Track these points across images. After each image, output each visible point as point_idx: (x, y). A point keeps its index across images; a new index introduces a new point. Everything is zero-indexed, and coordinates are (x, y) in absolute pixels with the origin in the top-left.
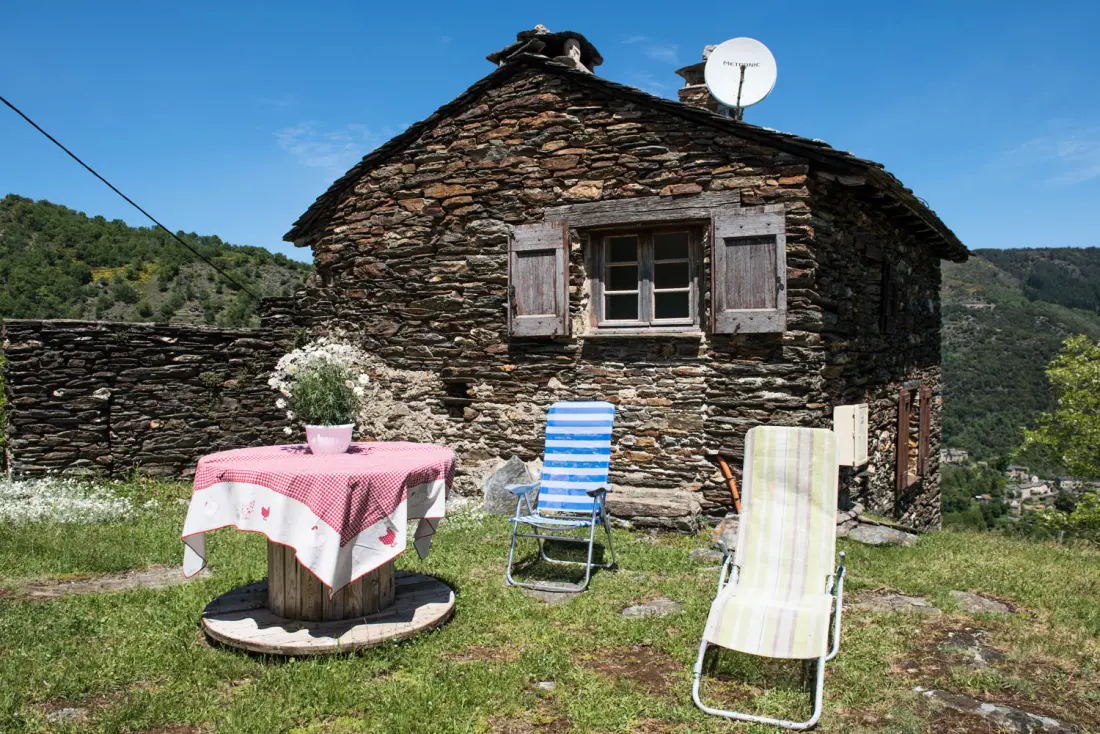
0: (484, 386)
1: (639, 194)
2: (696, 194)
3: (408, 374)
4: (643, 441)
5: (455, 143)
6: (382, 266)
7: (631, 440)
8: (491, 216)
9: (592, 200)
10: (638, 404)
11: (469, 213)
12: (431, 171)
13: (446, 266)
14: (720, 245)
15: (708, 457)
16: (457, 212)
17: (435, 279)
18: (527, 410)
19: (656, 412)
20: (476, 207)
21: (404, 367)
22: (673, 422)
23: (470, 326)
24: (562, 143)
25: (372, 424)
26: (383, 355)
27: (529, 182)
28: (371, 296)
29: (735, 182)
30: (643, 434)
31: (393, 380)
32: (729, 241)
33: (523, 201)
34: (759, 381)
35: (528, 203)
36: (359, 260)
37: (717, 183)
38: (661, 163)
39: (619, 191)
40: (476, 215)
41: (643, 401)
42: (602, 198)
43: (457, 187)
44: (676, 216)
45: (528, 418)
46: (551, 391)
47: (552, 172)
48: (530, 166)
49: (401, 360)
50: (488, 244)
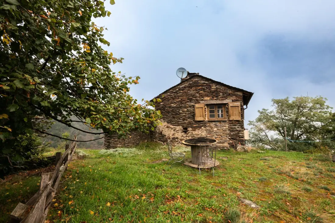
0: (190, 128)
1: (216, 99)
2: (225, 100)
3: (176, 127)
4: (218, 136)
5: (184, 91)
6: (171, 109)
7: (217, 136)
8: (191, 102)
9: (208, 100)
12: (180, 95)
13: (183, 110)
14: (230, 107)
15: (229, 138)
16: (185, 101)
17: (181, 112)
18: (198, 132)
19: (220, 132)
20: (188, 101)
21: (175, 126)
22: (223, 133)
23: (187, 119)
24: (203, 92)
25: (169, 135)
26: (171, 124)
27: (197, 97)
28: (168, 114)
29: (231, 98)
30: (218, 135)
31: (173, 128)
32: (231, 106)
33: (196, 100)
34: (237, 127)
35: (197, 100)
36: (166, 108)
37: (228, 98)
38: (219, 95)
39: (212, 99)
40: (188, 102)
41: (218, 130)
42: (210, 100)
43: (185, 97)
44: (222, 103)
45: (198, 133)
46: (202, 129)
47: (201, 96)
48: (198, 95)
49: (175, 125)
50: (190, 106)
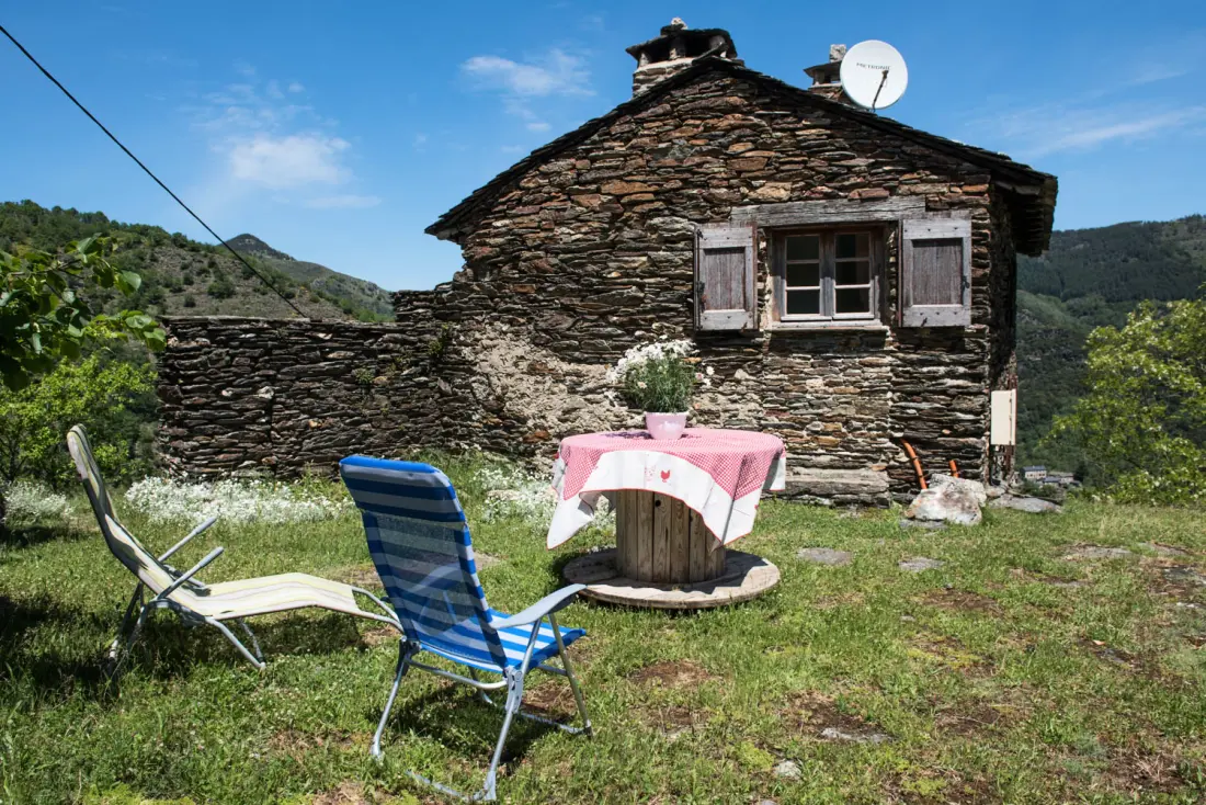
1: (827, 196)
2: (884, 199)
3: (583, 368)
4: (831, 427)
5: (634, 141)
6: (554, 261)
7: (819, 426)
8: (674, 213)
9: (780, 200)
10: (826, 392)
11: (650, 210)
12: (608, 168)
13: (627, 262)
14: (909, 249)
15: (893, 439)
16: (638, 209)
17: (614, 275)
18: (713, 400)
19: (843, 400)
20: (658, 205)
21: (579, 361)
22: (861, 409)
23: (651, 321)
24: (750, 146)
25: (544, 417)
26: (555, 350)
27: (715, 182)
28: (539, 291)
29: (922, 188)
30: (830, 420)
31: (567, 374)
32: (917, 243)
33: (705, 199)
34: (942, 369)
35: (713, 202)
36: (527, 254)
37: (905, 188)
38: (849, 168)
39: (807, 194)
40: (657, 213)
41: (831, 390)
42: (790, 199)
43: (638, 184)
44: (865, 218)
45: (714, 408)
46: (738, 382)
47: (739, 172)
48: (716, 167)
49: (577, 354)
50: (667, 240)
